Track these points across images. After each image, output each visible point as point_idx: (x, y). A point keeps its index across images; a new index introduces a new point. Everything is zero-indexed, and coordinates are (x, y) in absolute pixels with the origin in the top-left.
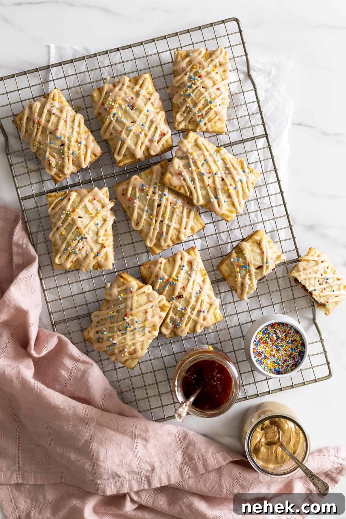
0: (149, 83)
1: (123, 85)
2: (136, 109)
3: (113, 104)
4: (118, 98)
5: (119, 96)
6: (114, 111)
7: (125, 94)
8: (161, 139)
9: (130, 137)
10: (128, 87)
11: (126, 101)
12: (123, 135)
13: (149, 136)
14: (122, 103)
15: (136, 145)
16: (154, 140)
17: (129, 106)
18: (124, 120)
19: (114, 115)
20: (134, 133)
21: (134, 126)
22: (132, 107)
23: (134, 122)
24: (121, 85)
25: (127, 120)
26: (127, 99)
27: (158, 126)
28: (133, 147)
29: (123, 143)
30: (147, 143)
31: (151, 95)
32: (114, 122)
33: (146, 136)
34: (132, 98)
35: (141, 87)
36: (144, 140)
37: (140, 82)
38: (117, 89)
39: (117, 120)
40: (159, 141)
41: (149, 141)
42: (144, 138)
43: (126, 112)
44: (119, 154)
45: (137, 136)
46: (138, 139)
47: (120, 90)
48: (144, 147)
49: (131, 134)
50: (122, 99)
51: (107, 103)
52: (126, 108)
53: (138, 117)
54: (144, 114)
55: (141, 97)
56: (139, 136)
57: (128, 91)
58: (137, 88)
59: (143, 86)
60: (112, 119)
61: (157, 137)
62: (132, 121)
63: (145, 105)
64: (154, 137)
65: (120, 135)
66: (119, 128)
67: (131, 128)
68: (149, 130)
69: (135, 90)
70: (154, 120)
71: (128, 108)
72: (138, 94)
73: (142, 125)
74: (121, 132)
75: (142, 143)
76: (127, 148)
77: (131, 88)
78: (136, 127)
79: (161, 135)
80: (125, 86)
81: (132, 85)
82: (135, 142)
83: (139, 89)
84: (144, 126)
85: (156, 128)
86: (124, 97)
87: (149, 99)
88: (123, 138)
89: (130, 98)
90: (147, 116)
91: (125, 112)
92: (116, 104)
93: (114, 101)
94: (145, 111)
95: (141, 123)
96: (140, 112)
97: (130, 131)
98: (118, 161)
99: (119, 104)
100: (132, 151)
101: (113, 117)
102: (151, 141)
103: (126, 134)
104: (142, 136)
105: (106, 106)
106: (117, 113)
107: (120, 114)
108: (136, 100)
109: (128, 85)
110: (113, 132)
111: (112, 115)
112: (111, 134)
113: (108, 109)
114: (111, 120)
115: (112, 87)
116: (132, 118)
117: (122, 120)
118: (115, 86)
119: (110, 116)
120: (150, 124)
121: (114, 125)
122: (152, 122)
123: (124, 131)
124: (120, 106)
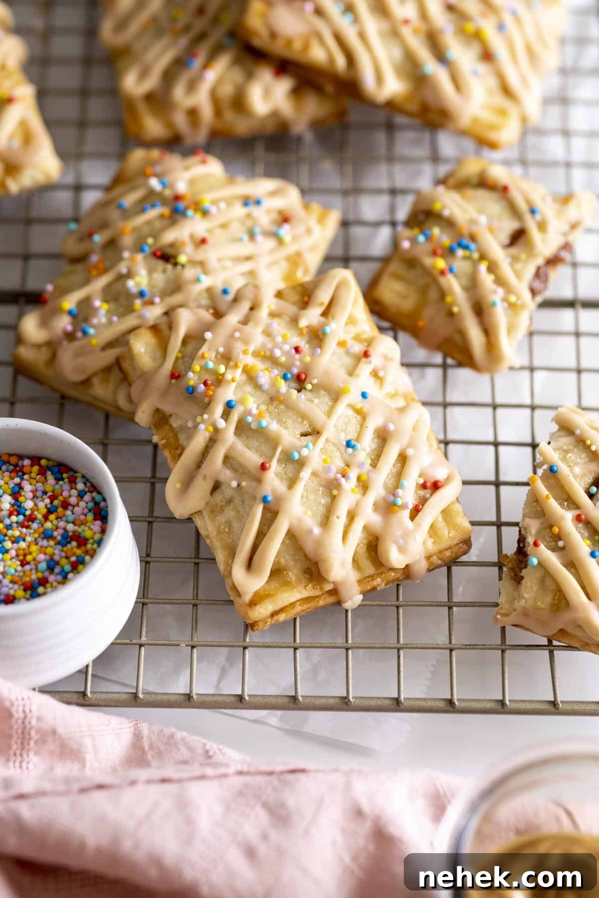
0: (355, 302)
1: (252, 309)
2: (316, 388)
3: (222, 369)
4: (238, 347)
5: (246, 341)
6: (228, 393)
7: (268, 333)
8: (424, 501)
9: (300, 488)
10: (273, 315)
11: (271, 360)
12: (273, 481)
13: (377, 491)
14: (259, 366)
15: (326, 521)
16: (399, 502)
17: (285, 377)
18: (272, 425)
19: (229, 406)
20: (314, 474)
21: (314, 444)
22: (300, 381)
23: (314, 433)
24: (245, 306)
25: (281, 423)
26: (278, 353)
27: (410, 452)
28: (317, 530)
29: (271, 514)
30: (369, 516)
31: (370, 342)
32: (230, 437)
33: (364, 486)
34: (297, 350)
35: (325, 314)
36: (358, 504)
37: (324, 295)
38: (233, 319)
39: (242, 428)
40: (416, 511)
41: (376, 507)
42: (358, 496)
43: (274, 399)
44: (250, 564)
45: (332, 489)
46: (334, 498)
47: (245, 322)
48: (357, 535)
49: (305, 474)
50: (256, 354)
51: (197, 368)
52: (274, 384)
53: (329, 414)
54: (351, 406)
55: (331, 345)
56: (338, 486)
57: (278, 326)
58: (312, 317)
59: (336, 310)
60: (221, 423)
61: (408, 495)
62: (306, 428)
63: (351, 373)
64: (400, 491)
65: (259, 481)
66: (251, 457)
67: (305, 452)
68: (374, 465)
69: (303, 323)
70: (392, 427)
71: (283, 386)
72: (317, 337)
73: (348, 444)
74: (263, 467)
75: (352, 516)
76: (291, 535)
77: (287, 319)
78: (324, 451)
79: (424, 486)
80: (264, 313)
81: (292, 309)
82: (321, 510)
83: (322, 319)
84: (353, 447)
85: (403, 459)
86: (264, 346)
87: (366, 354)
88: (274, 491)
89: (287, 347)
90: (362, 415)
91: (272, 399)
92: (236, 366)
93: (227, 358)
94: (353, 397)
95: (344, 438)
96: (336, 396)
97: (301, 464)
98: (247, 598)
99: (246, 371)
100: (309, 547)
101: (226, 415)
102: (388, 507)
103: (281, 479)
104: (349, 485)
105: (192, 378)
106: (241, 401)
107: (252, 403)
108: (313, 355)
109: (273, 307)
110: (226, 475)
111: (219, 410)
112: (216, 487)
113: (202, 386)
114: (216, 430)
115: (207, 316)
116: (303, 416)
117: (264, 423)
118: (218, 315)
119: (211, 414)
120: (374, 446)
121: (232, 448)
122: (383, 437)
123: (274, 466)
124: (251, 377)
